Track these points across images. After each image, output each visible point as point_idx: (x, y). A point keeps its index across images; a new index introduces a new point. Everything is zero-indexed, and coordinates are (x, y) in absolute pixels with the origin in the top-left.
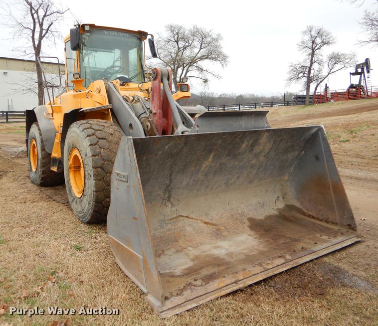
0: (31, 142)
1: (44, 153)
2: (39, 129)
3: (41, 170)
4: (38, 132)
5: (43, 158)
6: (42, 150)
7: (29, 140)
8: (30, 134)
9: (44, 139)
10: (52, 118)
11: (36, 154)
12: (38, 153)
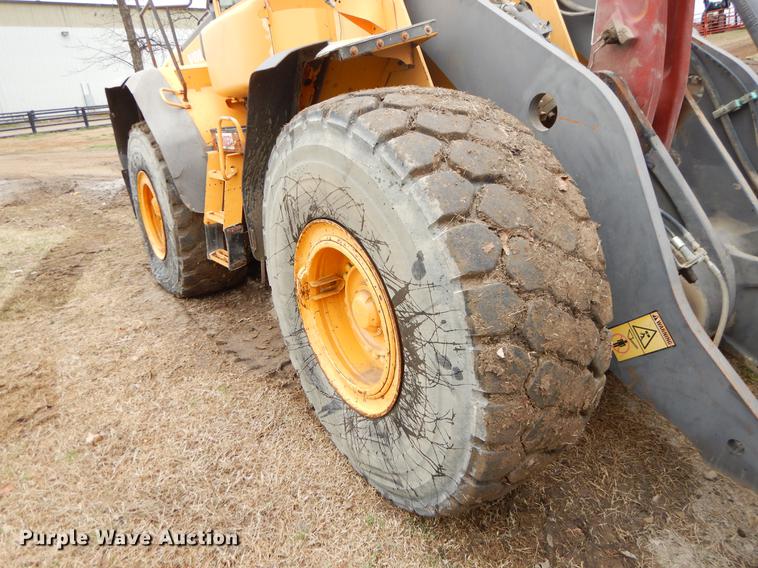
0: (137, 182)
1: (180, 211)
2: (154, 143)
3: (181, 259)
4: (152, 151)
5: (181, 228)
6: (174, 205)
7: (131, 174)
8: (130, 158)
9: (174, 173)
10: (184, 104)
11: (158, 214)
12: (161, 211)
